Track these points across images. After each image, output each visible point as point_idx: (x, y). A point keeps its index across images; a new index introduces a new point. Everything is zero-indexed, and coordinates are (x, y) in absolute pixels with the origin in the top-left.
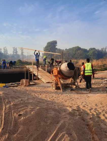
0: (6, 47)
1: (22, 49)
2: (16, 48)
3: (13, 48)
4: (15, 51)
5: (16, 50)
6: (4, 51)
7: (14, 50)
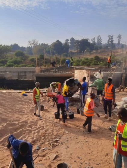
0: (100, 36)
1: (120, 37)
2: (112, 37)
3: (108, 36)
4: (111, 40)
5: (112, 38)
6: (98, 41)
7: (109, 39)
